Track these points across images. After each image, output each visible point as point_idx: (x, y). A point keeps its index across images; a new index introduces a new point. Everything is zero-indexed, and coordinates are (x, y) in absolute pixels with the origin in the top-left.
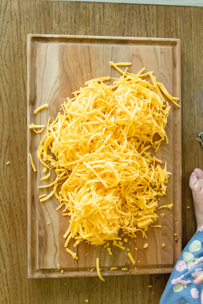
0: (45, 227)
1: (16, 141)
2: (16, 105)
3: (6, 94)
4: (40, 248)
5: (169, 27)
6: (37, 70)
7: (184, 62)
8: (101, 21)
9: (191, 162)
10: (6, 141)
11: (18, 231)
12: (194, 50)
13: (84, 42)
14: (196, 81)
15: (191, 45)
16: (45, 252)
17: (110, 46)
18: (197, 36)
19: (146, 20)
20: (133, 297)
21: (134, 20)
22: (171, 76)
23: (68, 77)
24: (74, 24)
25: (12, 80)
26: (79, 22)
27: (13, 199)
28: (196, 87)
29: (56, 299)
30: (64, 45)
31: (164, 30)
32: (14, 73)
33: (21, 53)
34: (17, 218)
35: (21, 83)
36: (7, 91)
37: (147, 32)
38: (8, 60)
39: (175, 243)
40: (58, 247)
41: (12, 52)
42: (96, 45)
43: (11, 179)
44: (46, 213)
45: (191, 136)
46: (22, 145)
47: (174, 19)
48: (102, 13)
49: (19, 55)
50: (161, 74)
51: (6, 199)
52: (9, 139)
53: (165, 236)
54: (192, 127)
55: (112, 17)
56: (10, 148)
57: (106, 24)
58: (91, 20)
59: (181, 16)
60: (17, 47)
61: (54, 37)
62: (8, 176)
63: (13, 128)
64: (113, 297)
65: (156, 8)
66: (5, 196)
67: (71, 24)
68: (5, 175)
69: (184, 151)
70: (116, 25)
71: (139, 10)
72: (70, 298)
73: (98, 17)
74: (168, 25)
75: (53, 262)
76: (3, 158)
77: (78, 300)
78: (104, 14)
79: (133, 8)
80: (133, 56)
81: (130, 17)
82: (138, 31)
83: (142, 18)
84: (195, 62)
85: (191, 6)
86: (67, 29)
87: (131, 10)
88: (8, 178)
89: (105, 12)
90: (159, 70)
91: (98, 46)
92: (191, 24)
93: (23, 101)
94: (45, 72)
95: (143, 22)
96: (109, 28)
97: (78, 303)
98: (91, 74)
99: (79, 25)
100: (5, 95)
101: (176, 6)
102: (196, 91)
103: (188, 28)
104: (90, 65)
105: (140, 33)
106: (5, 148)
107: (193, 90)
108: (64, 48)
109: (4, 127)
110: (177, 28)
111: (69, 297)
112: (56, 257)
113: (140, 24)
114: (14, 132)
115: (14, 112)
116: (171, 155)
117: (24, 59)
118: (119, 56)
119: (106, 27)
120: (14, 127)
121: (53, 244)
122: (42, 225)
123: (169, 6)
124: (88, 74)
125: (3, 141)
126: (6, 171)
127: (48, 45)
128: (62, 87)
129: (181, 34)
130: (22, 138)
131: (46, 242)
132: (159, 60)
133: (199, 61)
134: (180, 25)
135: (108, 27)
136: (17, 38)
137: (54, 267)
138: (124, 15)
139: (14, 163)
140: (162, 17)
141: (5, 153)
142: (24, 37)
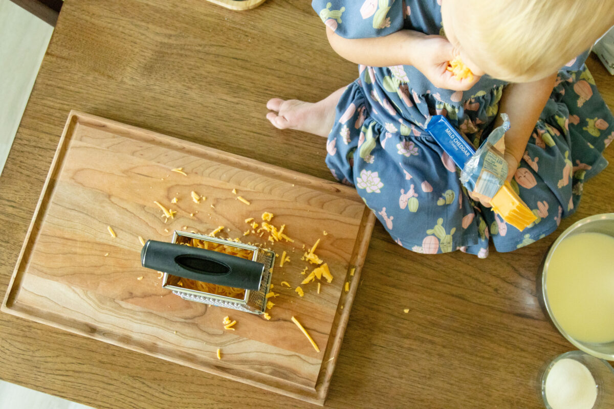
0: (261, 363)
1: (139, 368)
2: (92, 353)
3: (73, 363)
4: (287, 378)
5: (53, 118)
6: (51, 311)
7: (106, 110)
8: (17, 206)
9: (241, 140)
10: (134, 381)
11: (260, 402)
12: (94, 93)
13: (35, 239)
14: (135, 102)
15: (87, 95)
16: (294, 372)
17: (50, 205)
18: (77, 83)
19: (35, 147)
20: (400, 271)
21: (29, 161)
22: (116, 135)
23: (74, 274)
24: (9, 244)
25: (57, 350)
26: (8, 236)
27: (215, 394)
28: (144, 105)
29: (369, 378)
30: (30, 266)
31: (55, 125)
32: (47, 344)
33: (24, 326)
34: (243, 397)
35: (64, 337)
36: (69, 360)
37: (51, 149)
38: (28, 347)
39: (339, 194)
40: (293, 353)
41: (20, 339)
42: (44, 223)
43: (187, 390)
44: (243, 356)
45: (207, 130)
46: (147, 362)
47: (46, 108)
48: (7, 203)
49: (27, 330)
50: (108, 148)
51: (212, 404)
52: (133, 377)
53: (325, 204)
54: (195, 125)
55: (16, 191)
56: (145, 379)
57: (23, 202)
58: (11, 220)
59: (44, 97)
60: (15, 330)
61: (15, 277)
62: (182, 393)
63: (120, 368)
64: (390, 298)
65: (24, 129)
66: (207, 405)
67: (8, 249)
68: (179, 396)
69: (223, 145)
70: (28, 188)
71: (18, 151)
72: (373, 357)
73: (10, 210)
74: (51, 119)
75: (311, 366)
76: (156, 392)
77: (380, 348)
78: (8, 201)
79: (13, 159)
80: (73, 179)
81: (24, 166)
82: (46, 162)
83: (30, 151)
84: (111, 97)
85: (36, 81)
86: (13, 255)
87: (15, 162)
88: (184, 393)
89: (7, 198)
90: (103, 150)
91: (46, 221)
92: (59, 87)
93: (88, 342)
94: (56, 302)
95: (36, 151)
96: (30, 198)
97: (383, 349)
98: (79, 241)
99: (13, 238)
100: (73, 365)
101: (29, 101)
102: (150, 107)
103: (63, 92)
104: (67, 239)
105: (48, 159)
106: (144, 385)
107: (146, 110)
108: (34, 268)
109: (115, 378)
110: (58, 108)
111: (372, 359)
112: (307, 360)
113: (38, 156)
114: (127, 367)
115: (100, 359)
116: (219, 166)
117: (34, 325)
118: (67, 198)
119: (27, 203)
120: (120, 366)
121: (287, 359)
122: (257, 366)
123: (26, 110)
124: (78, 245)
125: (134, 385)
126: (174, 393)
127: (23, 288)
128: (84, 286)
129: (68, 105)
130: (137, 359)
131: (281, 367)
132: (89, 145)
133: (110, 91)
134: (56, 102)
135: (28, 200)
136: (3, 327)
137: (319, 367)
138: (19, 174)
139: (168, 379)
140: (37, 124)
141: (150, 387)
142: (4, 316)
